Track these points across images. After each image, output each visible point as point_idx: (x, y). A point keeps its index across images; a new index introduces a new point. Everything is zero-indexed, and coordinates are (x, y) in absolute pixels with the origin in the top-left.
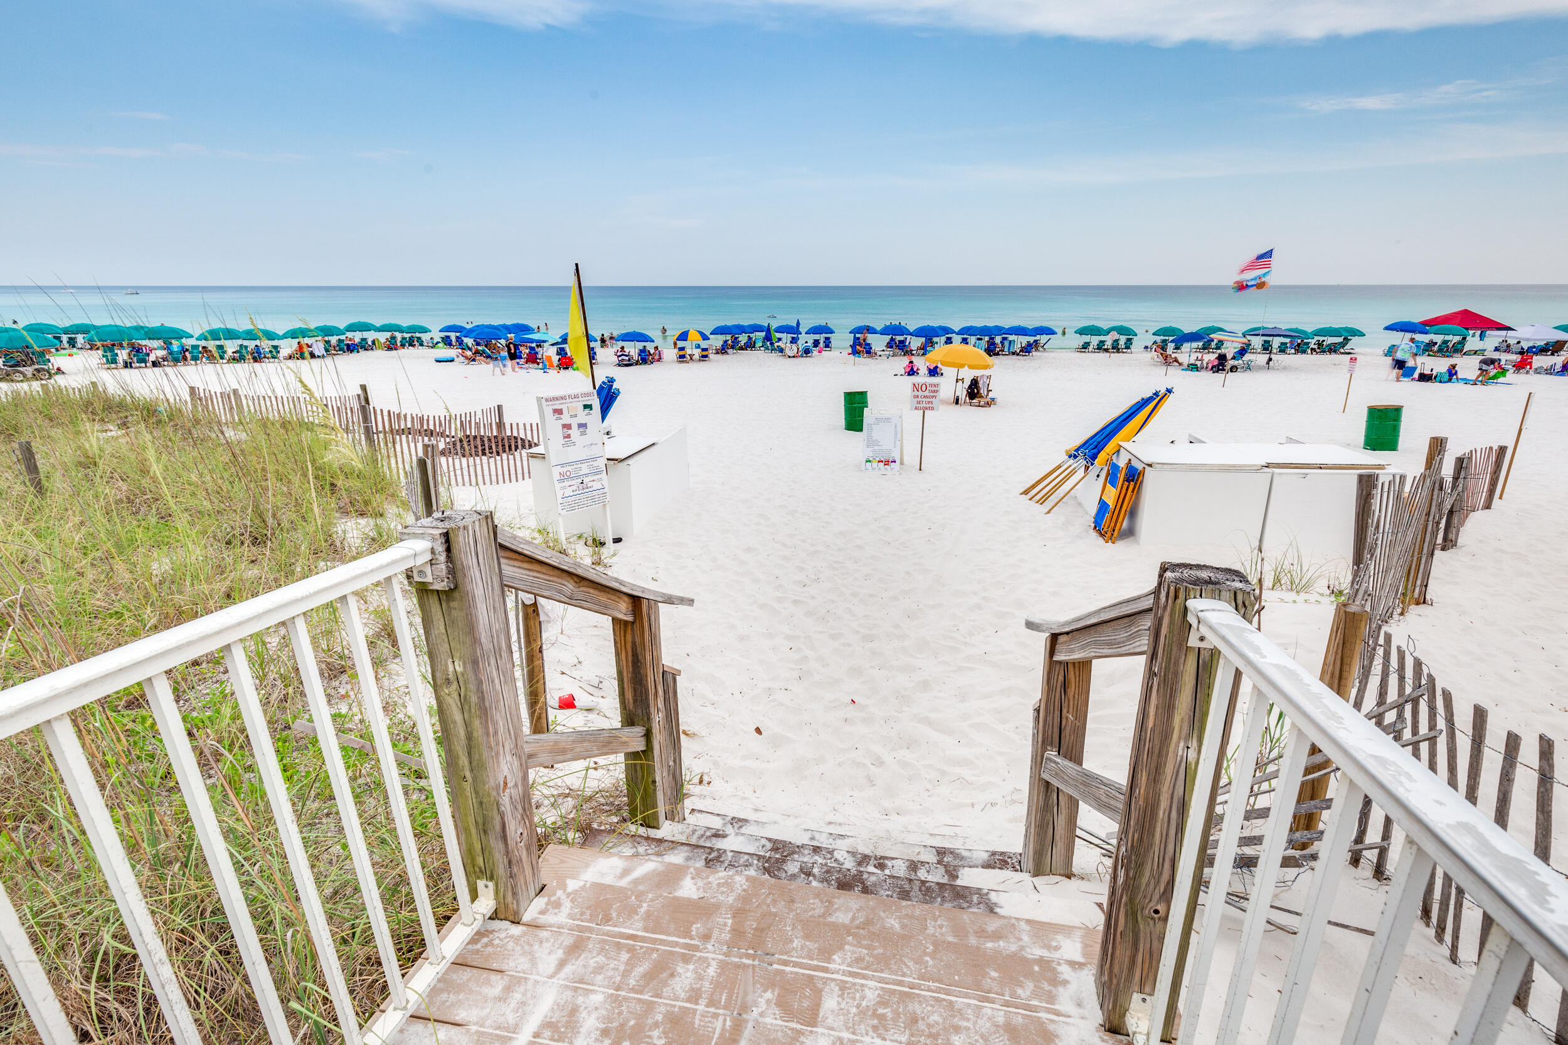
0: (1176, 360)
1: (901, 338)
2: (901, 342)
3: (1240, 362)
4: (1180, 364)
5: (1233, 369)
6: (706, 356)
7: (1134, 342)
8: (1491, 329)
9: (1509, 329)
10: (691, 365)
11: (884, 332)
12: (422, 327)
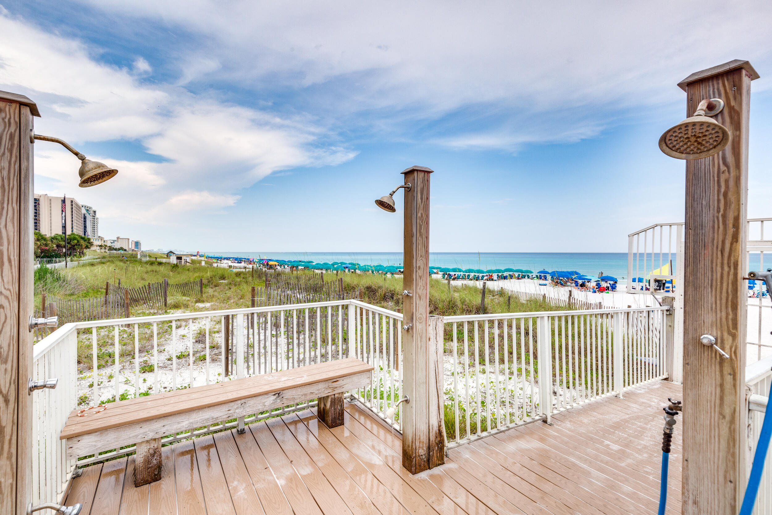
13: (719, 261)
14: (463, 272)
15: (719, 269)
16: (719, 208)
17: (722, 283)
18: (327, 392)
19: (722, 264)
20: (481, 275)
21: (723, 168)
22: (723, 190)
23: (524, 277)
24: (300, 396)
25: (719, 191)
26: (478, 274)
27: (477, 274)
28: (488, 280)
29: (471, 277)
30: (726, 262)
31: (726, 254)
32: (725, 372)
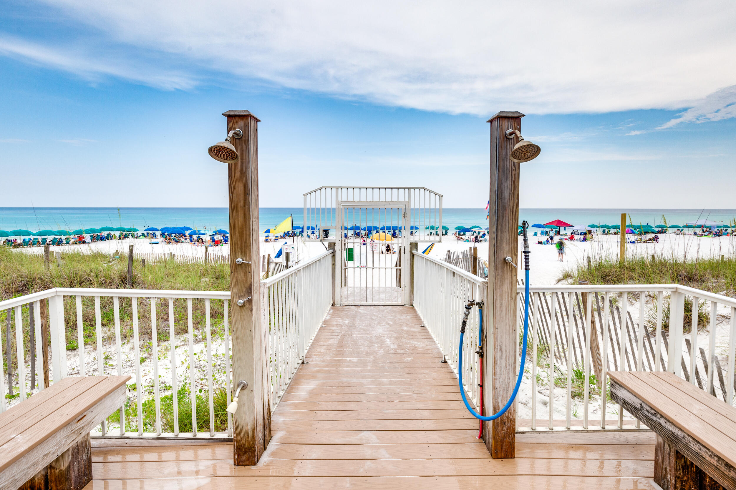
0: (462, 238)
1: (358, 231)
2: (359, 233)
3: (483, 239)
4: (463, 239)
5: (481, 241)
6: (277, 239)
7: (448, 232)
8: (567, 226)
9: (572, 226)
10: (271, 243)
11: (351, 229)
12: (135, 229)
13: (511, 217)
14: (34, 235)
15: (511, 221)
16: (511, 189)
17: (512, 229)
18: (69, 442)
19: (513, 218)
20: (64, 237)
21: (513, 168)
22: (513, 180)
23: (126, 237)
24: (26, 471)
25: (512, 180)
26: (60, 237)
27: (58, 237)
28: (76, 244)
29: (48, 242)
30: (514, 217)
31: (514, 214)
32: (513, 275)
